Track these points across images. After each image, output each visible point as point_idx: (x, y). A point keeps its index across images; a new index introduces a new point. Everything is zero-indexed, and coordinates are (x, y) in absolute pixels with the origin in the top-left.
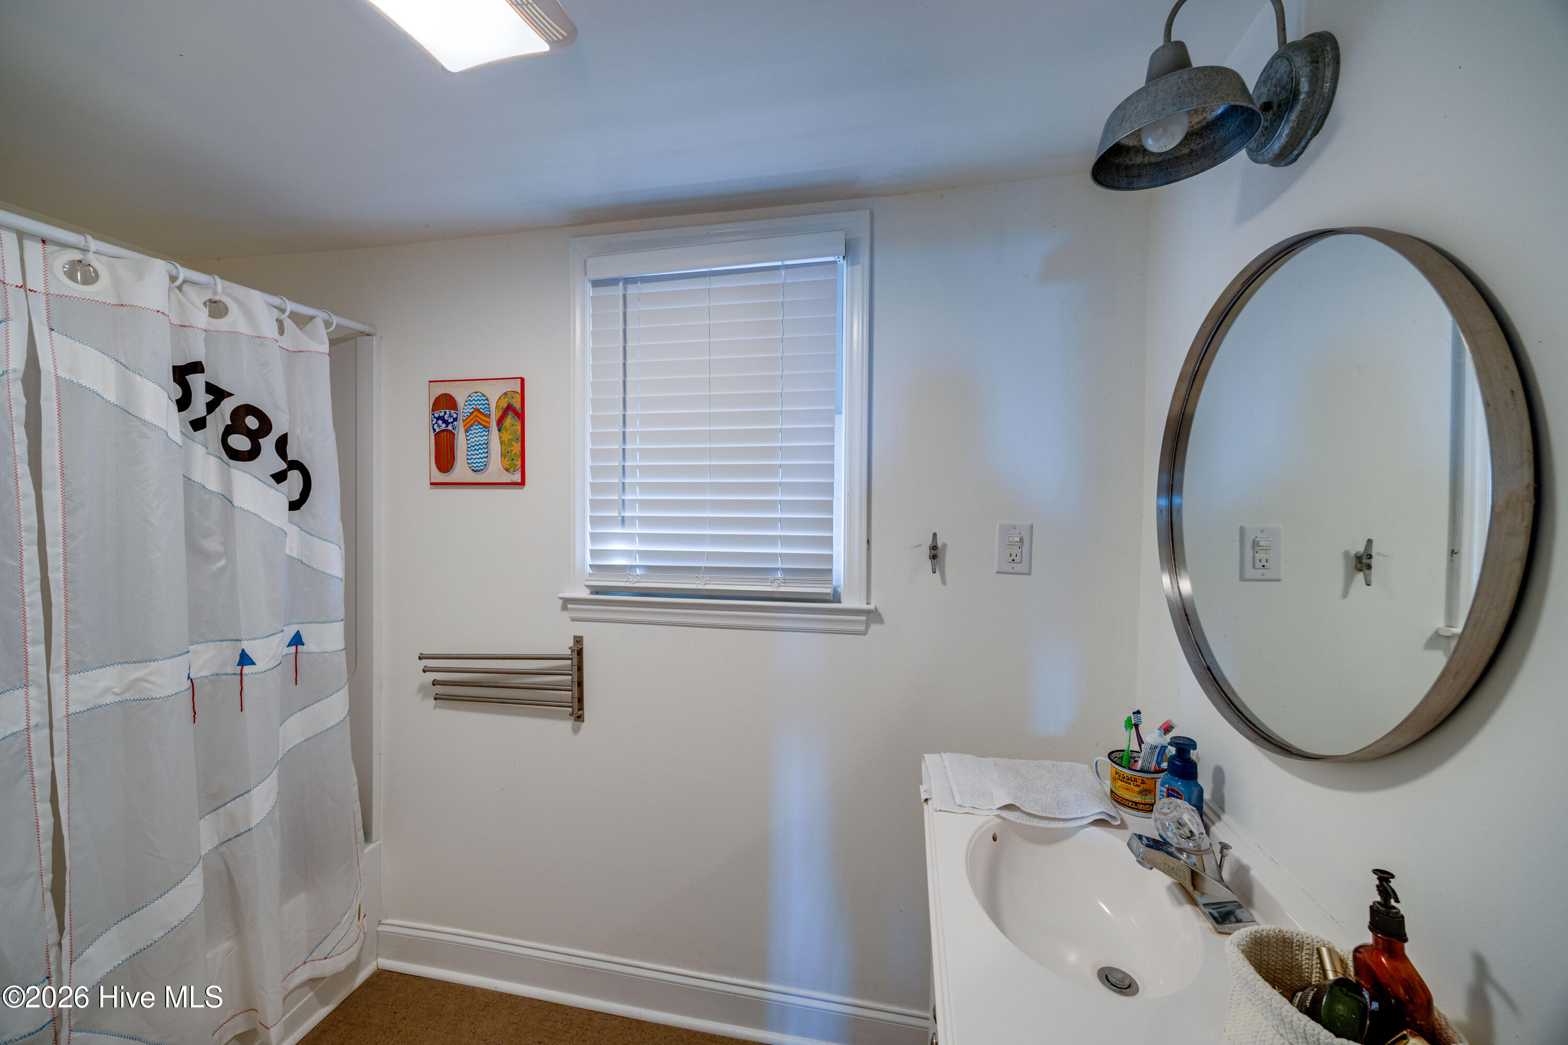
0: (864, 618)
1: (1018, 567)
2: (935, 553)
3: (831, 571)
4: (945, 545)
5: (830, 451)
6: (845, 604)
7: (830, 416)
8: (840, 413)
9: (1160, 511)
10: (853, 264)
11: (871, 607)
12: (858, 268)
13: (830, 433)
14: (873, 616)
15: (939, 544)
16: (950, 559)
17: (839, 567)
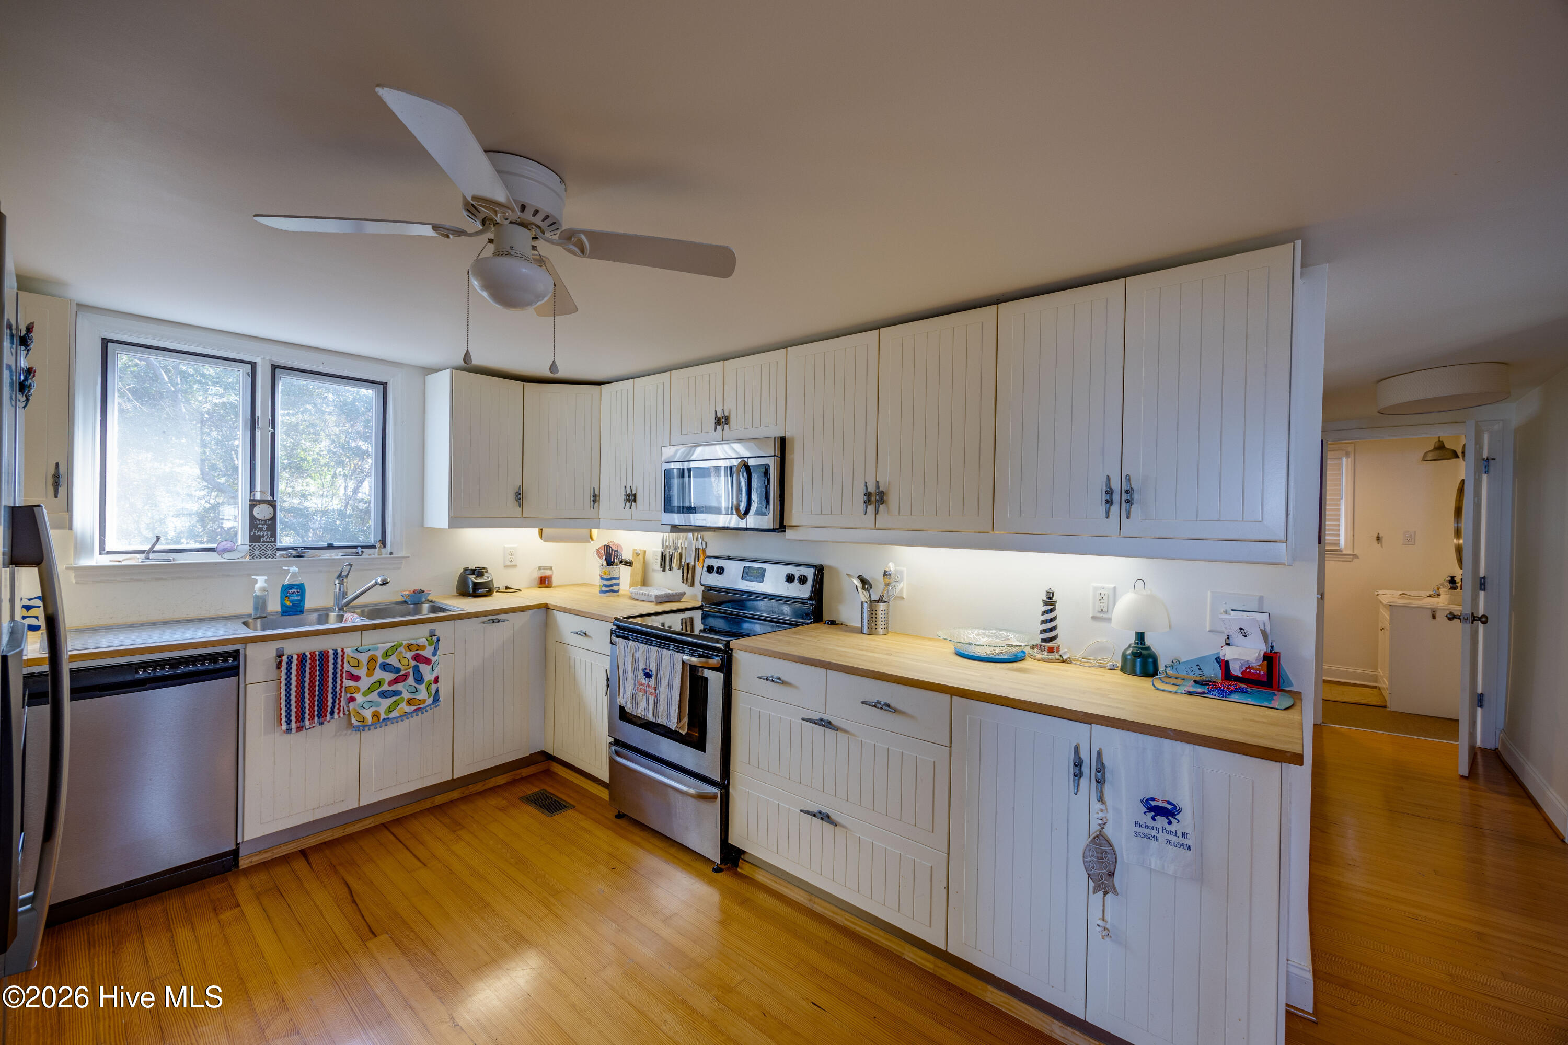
0: (1351, 557)
1: (1410, 543)
2: (1378, 539)
3: (1339, 543)
4: (1382, 537)
5: (1339, 510)
6: (1344, 553)
7: (1339, 500)
8: (1342, 499)
9: (1455, 527)
10: (1348, 458)
11: (1355, 553)
12: (1349, 459)
13: (1339, 505)
14: (1355, 556)
15: (1380, 536)
16: (1384, 540)
17: (1342, 543)
